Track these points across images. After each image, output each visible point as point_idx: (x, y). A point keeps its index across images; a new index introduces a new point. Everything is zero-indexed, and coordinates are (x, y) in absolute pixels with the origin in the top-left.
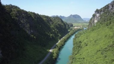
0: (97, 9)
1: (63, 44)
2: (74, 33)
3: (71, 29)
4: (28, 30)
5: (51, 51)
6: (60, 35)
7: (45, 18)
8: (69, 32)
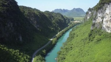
0: (90, 8)
1: (61, 35)
2: (73, 27)
3: (71, 23)
4: (36, 25)
5: (51, 40)
6: (60, 29)
7: (48, 15)
8: (69, 25)
